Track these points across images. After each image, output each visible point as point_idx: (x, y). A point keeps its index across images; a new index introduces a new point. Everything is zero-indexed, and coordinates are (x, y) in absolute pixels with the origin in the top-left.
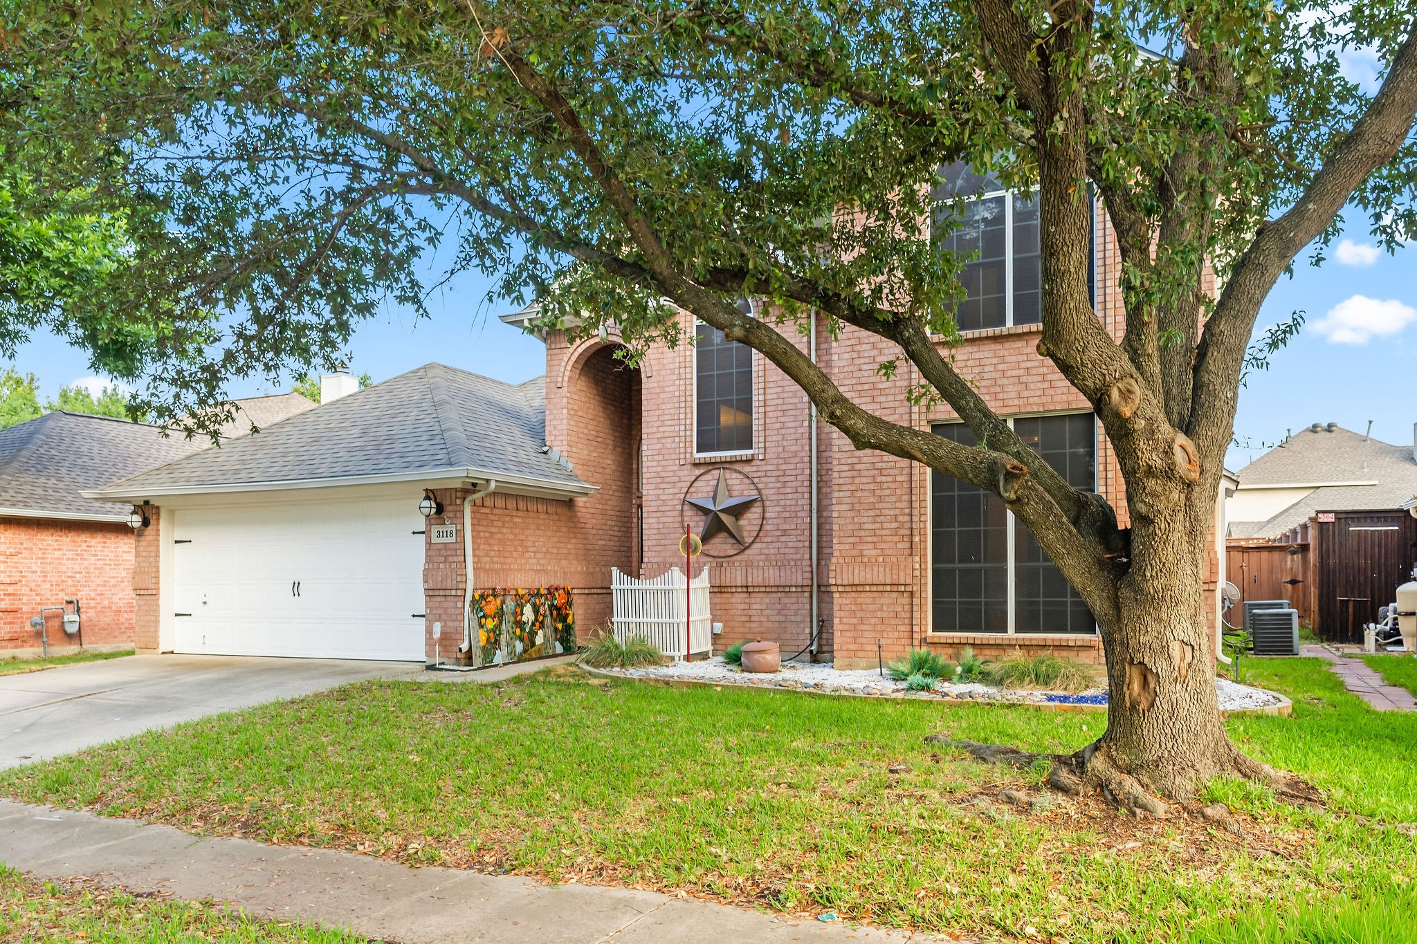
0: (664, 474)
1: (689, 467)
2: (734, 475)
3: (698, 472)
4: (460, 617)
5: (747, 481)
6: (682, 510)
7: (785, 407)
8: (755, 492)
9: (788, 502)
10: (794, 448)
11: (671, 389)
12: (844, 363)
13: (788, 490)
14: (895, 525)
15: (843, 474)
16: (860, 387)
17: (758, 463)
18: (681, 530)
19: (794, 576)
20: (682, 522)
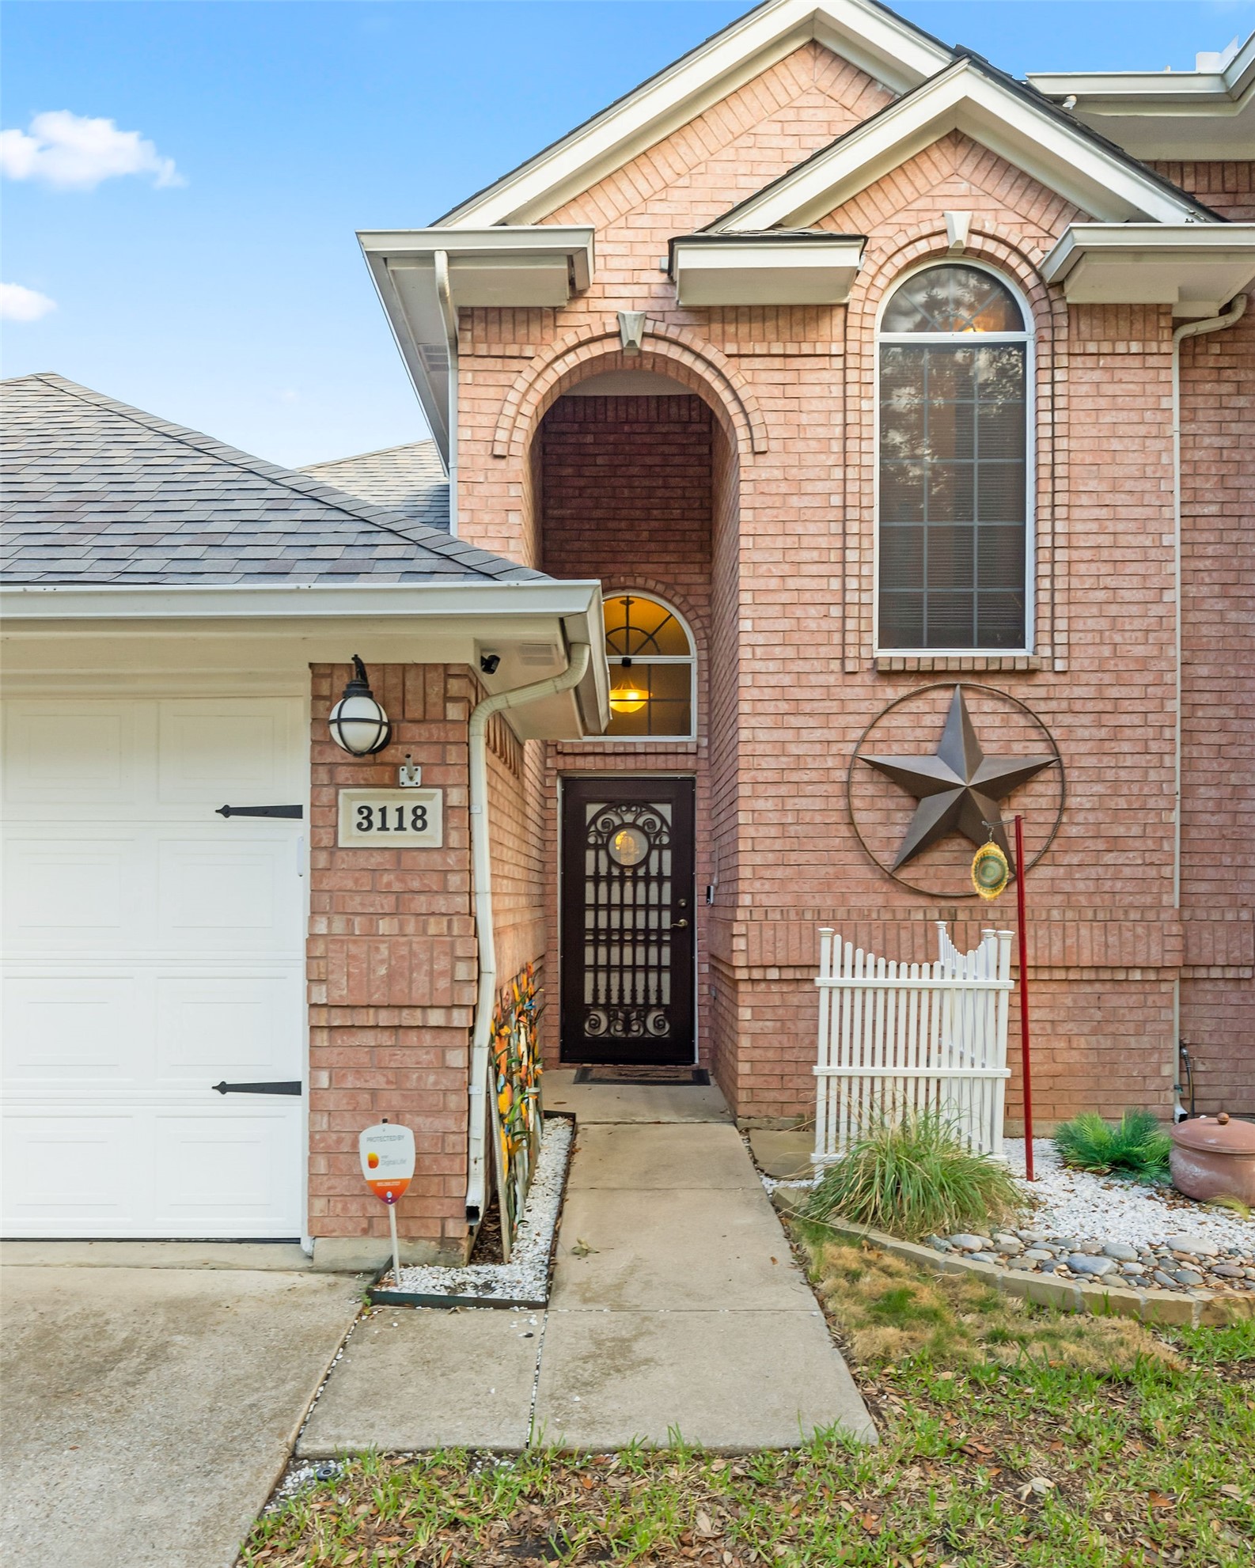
0: (797, 693)
1: (868, 679)
2: (989, 705)
3: (892, 693)
5: (1020, 720)
6: (848, 783)
7: (1118, 555)
8: (1040, 747)
9: (1123, 775)
10: (1139, 651)
11: (820, 487)
13: (1126, 747)
17: (1052, 679)
18: (844, 831)
19: (1141, 947)
20: (849, 810)
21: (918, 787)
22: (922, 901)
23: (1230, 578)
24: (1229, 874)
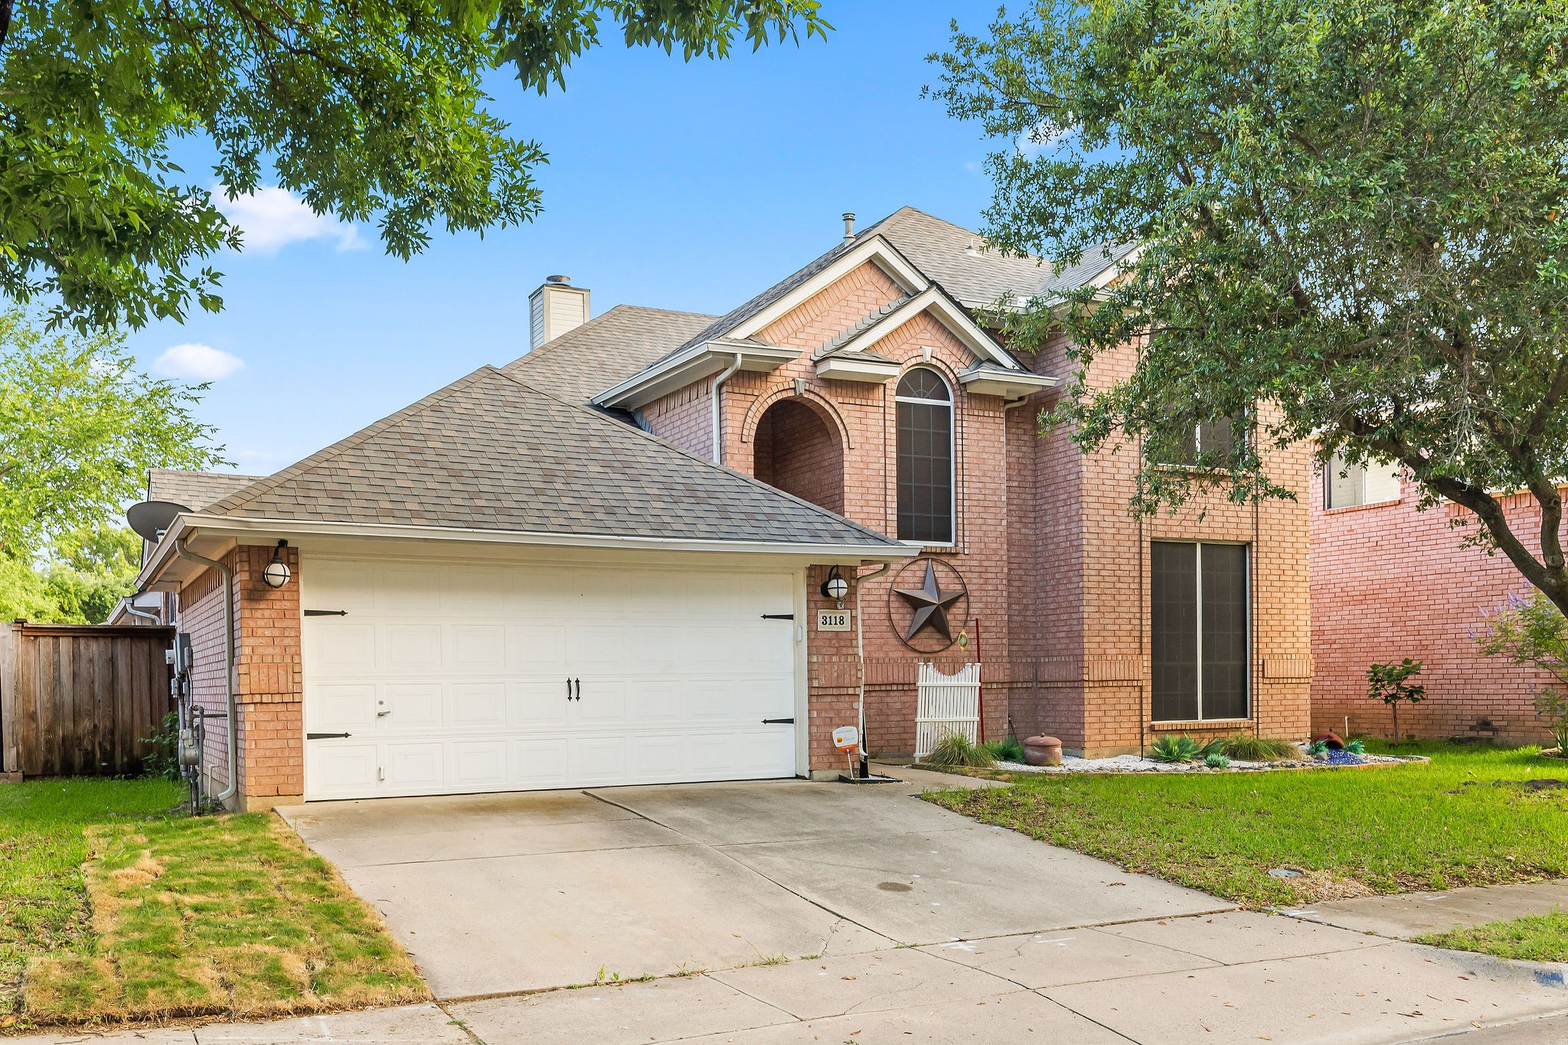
2: (941, 568)
5: (952, 575)
7: (986, 503)
8: (960, 587)
9: (989, 599)
10: (994, 546)
11: (876, 466)
12: (1092, 475)
13: (990, 588)
14: (1129, 627)
15: (1091, 579)
16: (1103, 500)
17: (963, 557)
18: (887, 623)
19: (997, 673)
20: (890, 613)
21: (915, 603)
22: (917, 655)
23: (1022, 514)
24: (1023, 643)
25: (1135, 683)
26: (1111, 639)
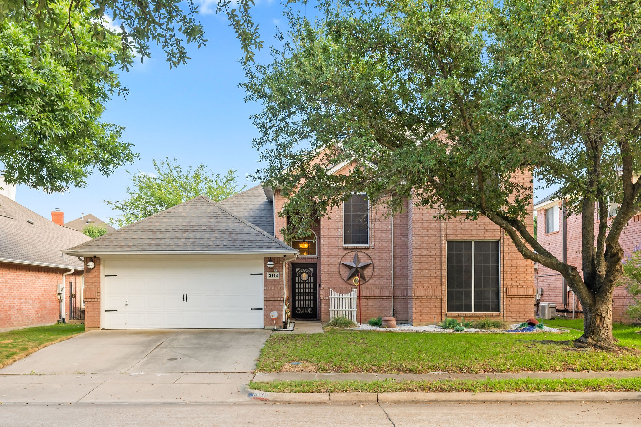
0: (331, 252)
1: (342, 250)
2: (362, 254)
3: (346, 252)
4: (281, 309)
5: (367, 256)
6: (339, 267)
7: (382, 229)
8: (370, 261)
9: (383, 265)
10: (386, 245)
11: (334, 218)
12: (417, 217)
13: (384, 261)
14: (435, 275)
15: (416, 257)
16: (423, 226)
17: (372, 250)
18: (339, 274)
19: (386, 293)
20: (339, 271)
21: (350, 267)
22: (351, 286)
23: (402, 232)
24: (402, 281)
25: (438, 297)
26: (426, 280)
